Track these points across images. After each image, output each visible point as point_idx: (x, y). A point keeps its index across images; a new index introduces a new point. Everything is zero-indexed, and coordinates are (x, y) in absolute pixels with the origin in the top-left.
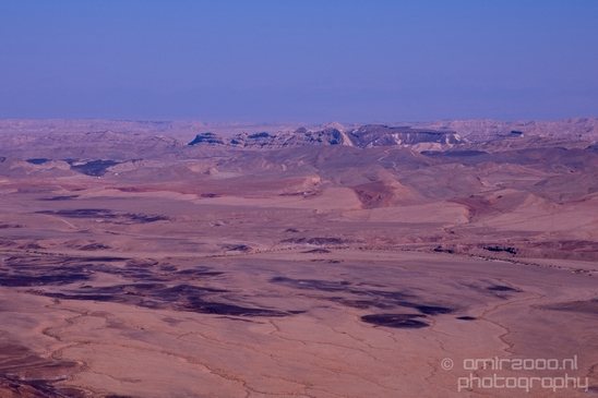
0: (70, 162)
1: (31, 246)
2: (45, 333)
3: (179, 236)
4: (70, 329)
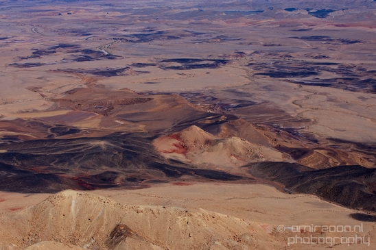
0: (308, 10)
1: (286, 56)
2: (293, 103)
3: (368, 52)
4: (307, 101)
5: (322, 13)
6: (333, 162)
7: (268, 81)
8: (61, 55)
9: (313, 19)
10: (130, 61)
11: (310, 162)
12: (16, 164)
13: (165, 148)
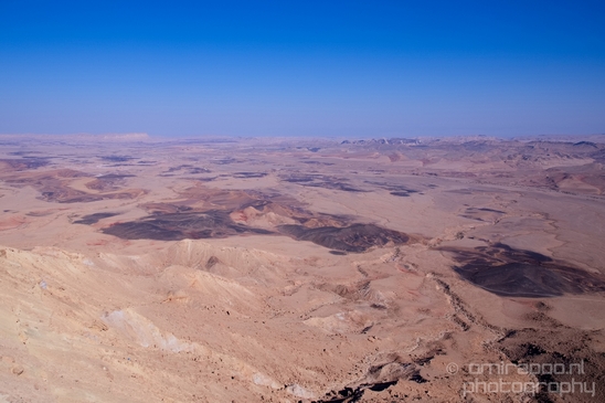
0: (308, 148)
1: (297, 171)
2: (301, 195)
3: (338, 169)
4: (308, 194)
5: (315, 150)
6: (320, 225)
7: (288, 184)
8: (184, 170)
9: (310, 153)
10: (218, 174)
11: (309, 225)
12: (160, 226)
13: (236, 218)
